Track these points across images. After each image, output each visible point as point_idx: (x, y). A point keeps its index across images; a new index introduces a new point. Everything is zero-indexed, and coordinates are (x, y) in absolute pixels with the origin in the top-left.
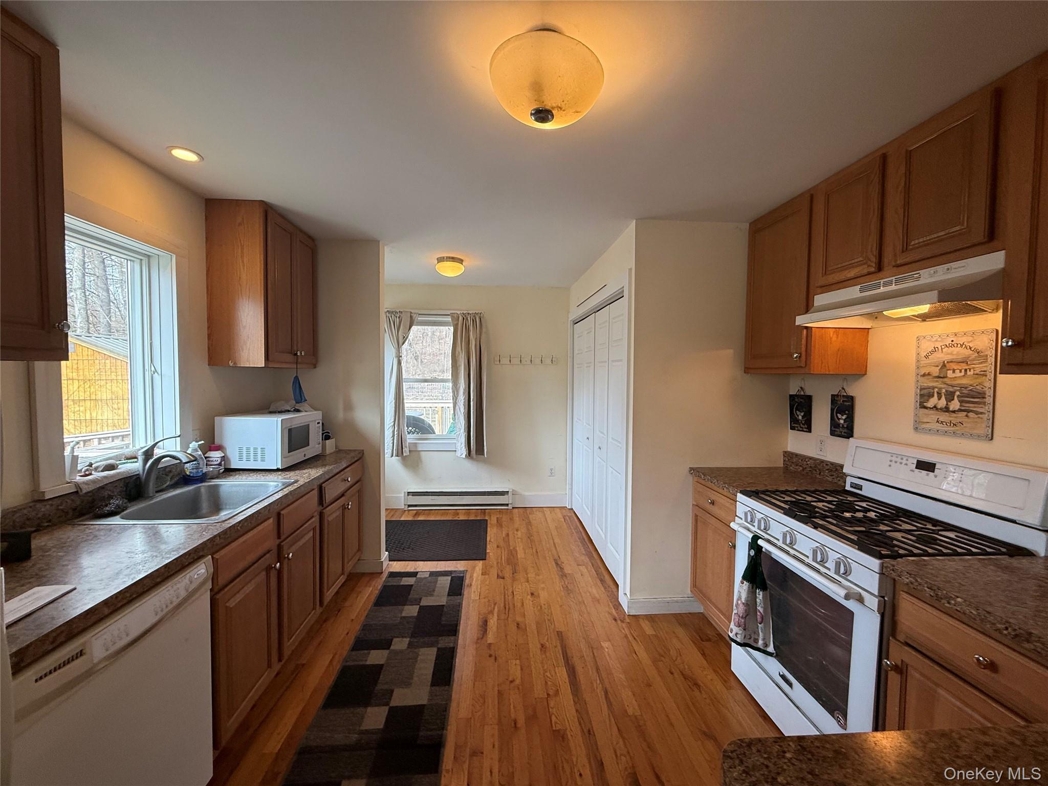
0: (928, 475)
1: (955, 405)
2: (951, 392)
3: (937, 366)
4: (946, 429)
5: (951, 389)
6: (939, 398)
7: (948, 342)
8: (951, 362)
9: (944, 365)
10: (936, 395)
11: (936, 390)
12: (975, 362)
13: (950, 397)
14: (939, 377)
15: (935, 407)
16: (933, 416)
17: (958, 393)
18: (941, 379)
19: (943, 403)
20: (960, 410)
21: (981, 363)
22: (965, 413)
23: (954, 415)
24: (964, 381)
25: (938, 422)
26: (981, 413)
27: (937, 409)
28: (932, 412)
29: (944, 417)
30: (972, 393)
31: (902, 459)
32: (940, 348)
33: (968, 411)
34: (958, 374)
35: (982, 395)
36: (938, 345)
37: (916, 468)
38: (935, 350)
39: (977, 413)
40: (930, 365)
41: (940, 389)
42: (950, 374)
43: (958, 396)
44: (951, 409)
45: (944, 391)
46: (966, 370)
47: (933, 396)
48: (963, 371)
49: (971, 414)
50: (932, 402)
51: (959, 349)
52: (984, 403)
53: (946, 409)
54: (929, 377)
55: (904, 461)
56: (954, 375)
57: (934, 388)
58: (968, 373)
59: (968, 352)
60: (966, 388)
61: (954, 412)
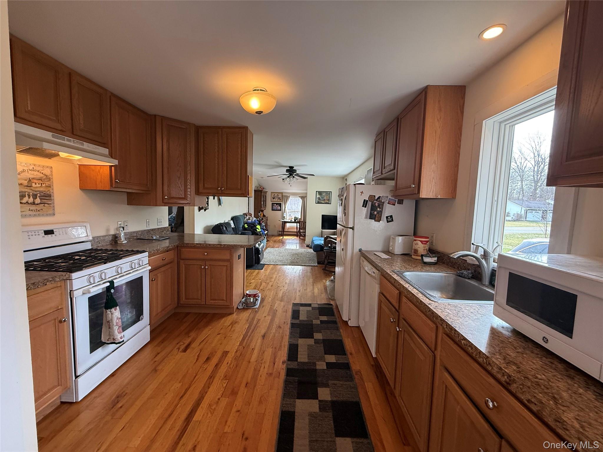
0: (52, 236)
1: (38, 201)
2: (35, 194)
3: (26, 180)
4: (35, 213)
5: (35, 193)
6: (29, 198)
7: (31, 168)
8: (34, 179)
9: (30, 180)
10: (27, 195)
11: (27, 193)
12: (45, 180)
13: (35, 196)
14: (27, 186)
15: (27, 202)
16: (27, 207)
17: (39, 195)
18: (29, 187)
19: (31, 200)
20: (41, 203)
21: (48, 181)
22: (43, 205)
23: (38, 206)
24: (41, 189)
25: (29, 210)
26: (50, 204)
27: (28, 203)
28: (25, 205)
29: (33, 207)
30: (45, 195)
31: (35, 232)
32: (26, 170)
33: (45, 203)
34: (37, 185)
35: (50, 196)
36: (26, 169)
37: (45, 235)
38: (24, 171)
39: (48, 204)
40: (22, 179)
41: (29, 193)
42: (33, 185)
43: (39, 197)
44: (36, 203)
45: (31, 194)
46: (41, 184)
47: (25, 196)
48: (40, 184)
49: (46, 205)
50: (25, 200)
51: (37, 173)
52: (51, 199)
53: (34, 203)
54: (22, 186)
55: (37, 233)
56: (36, 186)
57: (25, 192)
58: (43, 185)
59: (42, 175)
60: (42, 192)
61: (38, 204)
